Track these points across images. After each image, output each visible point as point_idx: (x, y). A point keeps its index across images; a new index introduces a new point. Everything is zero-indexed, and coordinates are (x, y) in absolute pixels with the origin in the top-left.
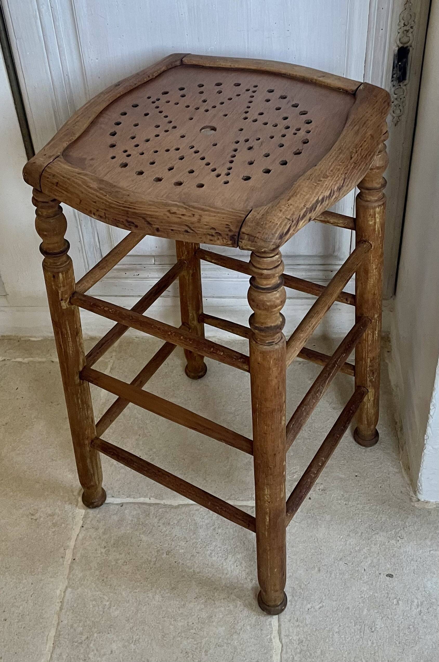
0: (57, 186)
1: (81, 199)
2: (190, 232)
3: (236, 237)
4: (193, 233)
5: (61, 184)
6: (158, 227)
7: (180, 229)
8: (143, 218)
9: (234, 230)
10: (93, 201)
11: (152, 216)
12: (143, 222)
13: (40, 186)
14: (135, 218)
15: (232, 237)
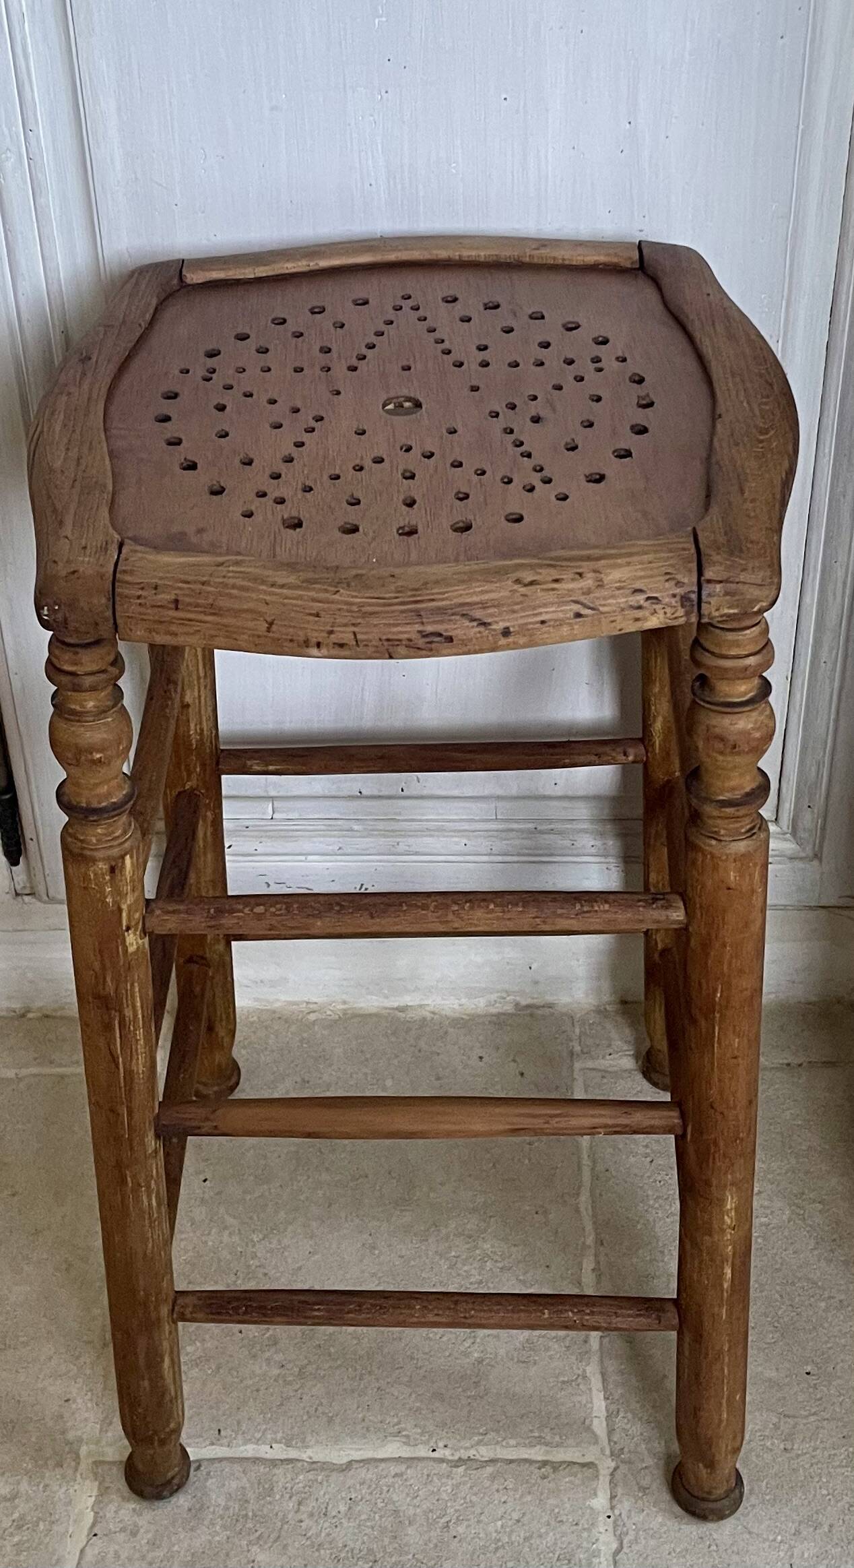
0: (177, 609)
1: (269, 619)
2: (586, 616)
3: (694, 596)
4: (593, 615)
5: (187, 600)
6: (507, 624)
7: (561, 615)
8: (463, 615)
9: (686, 580)
10: (311, 614)
11: (484, 605)
12: (467, 623)
13: (115, 623)
14: (442, 622)
15: (684, 599)
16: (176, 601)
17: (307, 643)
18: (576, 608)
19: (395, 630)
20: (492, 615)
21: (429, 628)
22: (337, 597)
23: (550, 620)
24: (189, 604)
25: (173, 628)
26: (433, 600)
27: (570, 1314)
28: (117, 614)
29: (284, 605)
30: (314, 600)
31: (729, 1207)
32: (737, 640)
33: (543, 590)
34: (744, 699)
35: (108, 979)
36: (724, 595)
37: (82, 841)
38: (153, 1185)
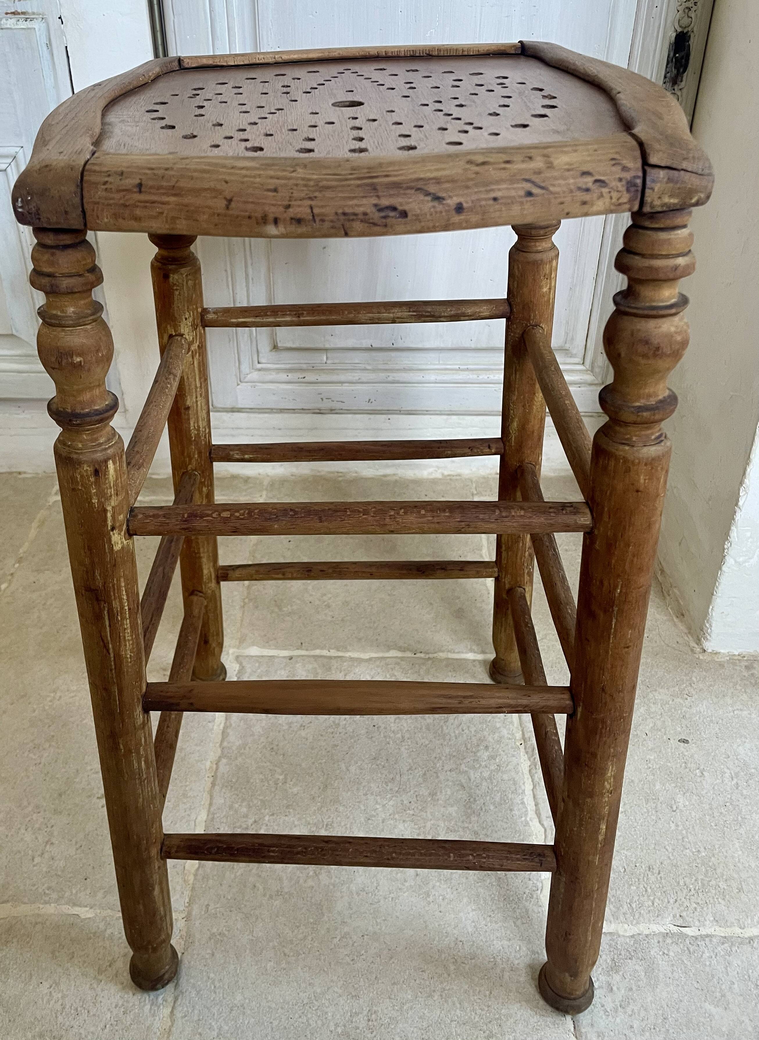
0: (140, 192)
1: (228, 198)
2: (537, 195)
3: (639, 182)
4: (543, 194)
5: (151, 183)
6: (461, 200)
7: (513, 193)
8: (418, 189)
9: (630, 165)
10: (269, 190)
11: (438, 181)
12: (422, 197)
13: (84, 212)
14: (398, 195)
15: (630, 185)
16: (140, 185)
17: (264, 220)
18: (528, 186)
19: (351, 203)
20: (446, 190)
21: (385, 202)
22: (294, 175)
23: (502, 198)
24: (151, 187)
25: (138, 212)
26: (387, 176)
27: (471, 857)
28: (85, 200)
29: (243, 183)
30: (272, 177)
31: (609, 775)
32: (669, 239)
33: (494, 169)
34: (668, 303)
35: (97, 574)
36: (667, 183)
37: (69, 446)
38: (142, 752)
